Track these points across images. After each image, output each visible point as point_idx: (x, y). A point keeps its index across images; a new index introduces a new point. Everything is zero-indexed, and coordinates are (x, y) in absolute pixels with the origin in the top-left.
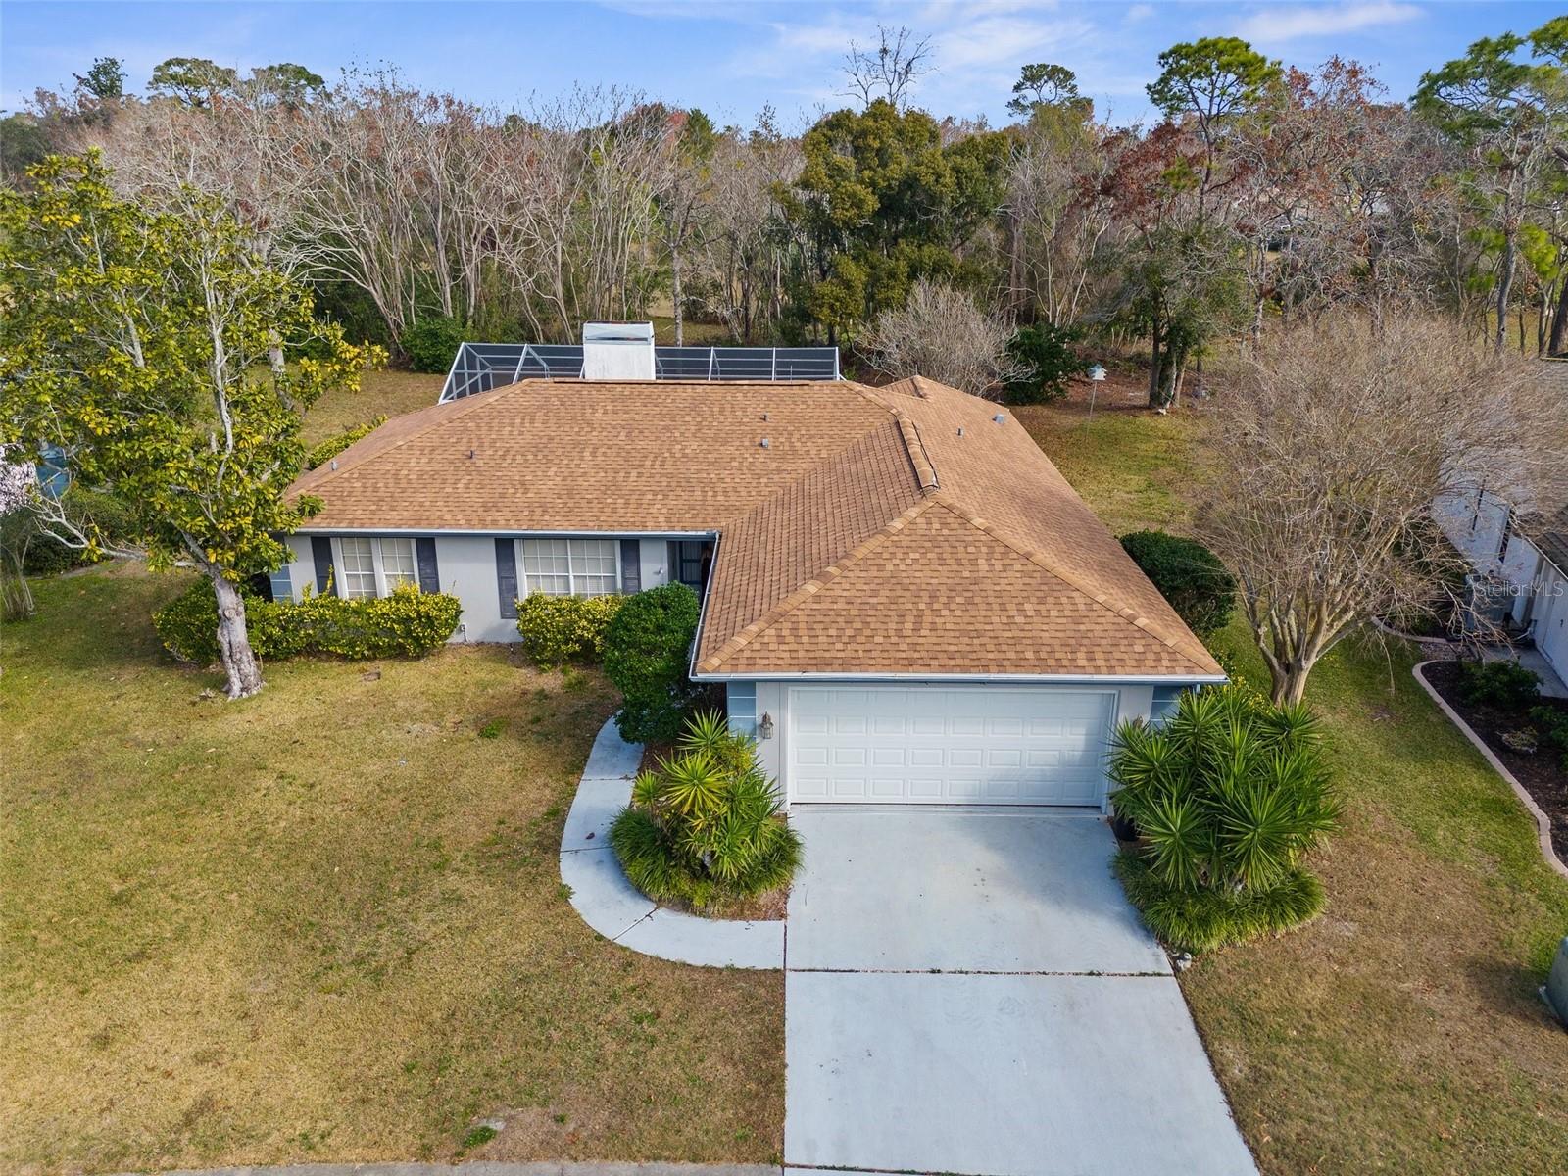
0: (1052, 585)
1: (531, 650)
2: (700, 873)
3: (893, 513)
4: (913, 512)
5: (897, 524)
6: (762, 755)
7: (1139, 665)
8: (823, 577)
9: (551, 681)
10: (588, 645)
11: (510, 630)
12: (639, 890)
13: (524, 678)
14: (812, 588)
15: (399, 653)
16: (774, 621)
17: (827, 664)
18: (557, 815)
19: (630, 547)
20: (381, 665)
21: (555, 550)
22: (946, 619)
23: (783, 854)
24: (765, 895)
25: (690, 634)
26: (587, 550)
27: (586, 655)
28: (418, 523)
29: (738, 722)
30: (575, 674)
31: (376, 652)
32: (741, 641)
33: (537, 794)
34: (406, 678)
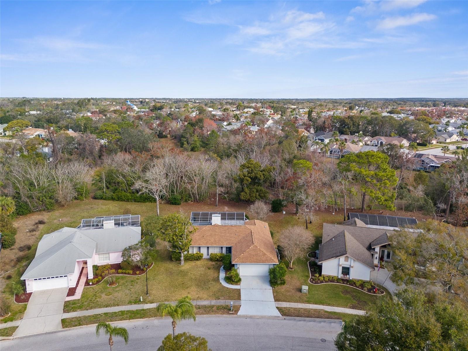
0: (265, 254)
1: (211, 259)
2: (233, 281)
3: (250, 246)
4: (252, 246)
5: (250, 248)
6: (238, 271)
7: (271, 263)
8: (243, 253)
9: (214, 263)
10: (218, 259)
11: (208, 257)
12: (228, 283)
13: (210, 263)
14: (242, 255)
15: (197, 260)
16: (239, 258)
17: (244, 262)
18: (218, 277)
19: (222, 248)
20: (195, 261)
21: (213, 248)
22: (255, 258)
23: (240, 280)
24: (238, 283)
25: (231, 259)
26: (217, 248)
27: (218, 260)
28: (199, 245)
29: (236, 267)
30: (216, 262)
31: (195, 260)
32: (236, 260)
33: (216, 275)
34: (198, 263)
